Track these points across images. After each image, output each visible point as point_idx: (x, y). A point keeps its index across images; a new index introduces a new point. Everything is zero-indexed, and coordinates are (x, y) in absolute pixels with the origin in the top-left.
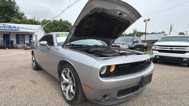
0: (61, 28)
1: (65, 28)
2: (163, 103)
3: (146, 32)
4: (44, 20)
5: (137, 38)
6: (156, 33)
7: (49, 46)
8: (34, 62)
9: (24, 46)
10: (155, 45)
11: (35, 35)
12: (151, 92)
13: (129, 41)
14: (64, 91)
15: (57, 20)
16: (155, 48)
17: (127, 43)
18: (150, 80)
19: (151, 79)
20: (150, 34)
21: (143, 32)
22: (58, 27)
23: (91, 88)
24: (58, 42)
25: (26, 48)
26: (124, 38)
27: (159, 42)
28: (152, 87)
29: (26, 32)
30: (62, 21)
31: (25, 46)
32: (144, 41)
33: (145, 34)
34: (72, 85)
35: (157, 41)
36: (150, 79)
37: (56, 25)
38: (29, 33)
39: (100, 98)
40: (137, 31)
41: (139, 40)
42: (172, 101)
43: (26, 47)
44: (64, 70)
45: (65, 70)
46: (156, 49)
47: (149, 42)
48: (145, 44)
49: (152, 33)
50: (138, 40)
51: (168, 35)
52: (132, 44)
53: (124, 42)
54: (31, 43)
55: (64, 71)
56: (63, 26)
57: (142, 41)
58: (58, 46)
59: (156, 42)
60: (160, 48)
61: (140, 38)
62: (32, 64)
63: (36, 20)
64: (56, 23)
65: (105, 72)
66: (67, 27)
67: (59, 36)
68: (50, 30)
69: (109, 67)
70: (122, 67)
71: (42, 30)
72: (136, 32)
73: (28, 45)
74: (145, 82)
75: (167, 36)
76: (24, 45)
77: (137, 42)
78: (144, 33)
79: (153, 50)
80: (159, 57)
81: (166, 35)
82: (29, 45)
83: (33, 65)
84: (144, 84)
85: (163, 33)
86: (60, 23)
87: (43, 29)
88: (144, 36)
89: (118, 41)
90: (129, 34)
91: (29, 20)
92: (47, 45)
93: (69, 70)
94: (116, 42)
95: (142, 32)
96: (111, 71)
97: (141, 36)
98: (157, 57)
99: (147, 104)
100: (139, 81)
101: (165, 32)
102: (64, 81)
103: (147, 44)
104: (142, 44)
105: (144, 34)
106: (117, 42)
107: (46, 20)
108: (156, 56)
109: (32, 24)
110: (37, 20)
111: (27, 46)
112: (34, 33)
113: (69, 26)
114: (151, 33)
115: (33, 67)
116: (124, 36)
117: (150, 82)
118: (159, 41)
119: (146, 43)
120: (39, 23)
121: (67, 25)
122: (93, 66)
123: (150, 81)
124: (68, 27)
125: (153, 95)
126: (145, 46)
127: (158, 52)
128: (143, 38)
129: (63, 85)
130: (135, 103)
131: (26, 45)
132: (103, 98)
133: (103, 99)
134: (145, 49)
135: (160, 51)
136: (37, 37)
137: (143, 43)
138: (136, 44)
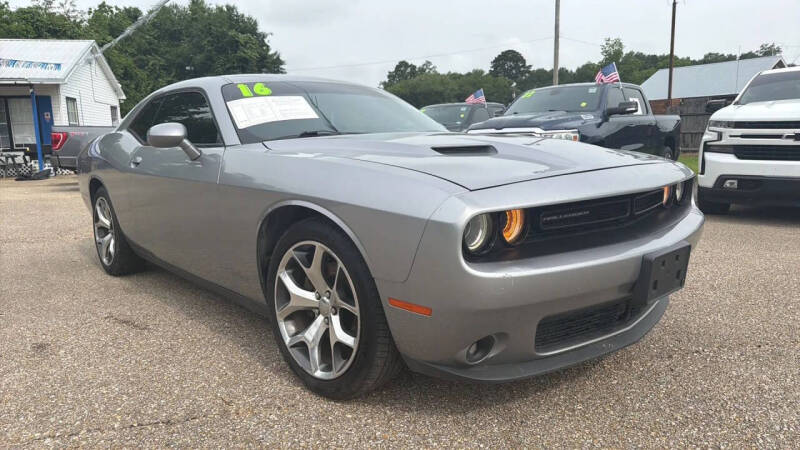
0: (201, 49)
1: (221, 51)
2: (738, 377)
3: (675, 53)
4: (102, 6)
5: (627, 91)
6: (731, 58)
7: (197, 147)
8: (109, 235)
9: (10, 160)
10: (717, 123)
11: (68, 99)
12: (689, 341)
13: (584, 104)
14: (292, 347)
15: (176, 7)
16: (714, 136)
17: (573, 120)
18: (678, 277)
19: (682, 272)
20: (694, 63)
21: (659, 54)
22: (185, 46)
23: (429, 311)
24: (241, 126)
25: (24, 170)
26: (555, 92)
27: (737, 103)
28: (694, 321)
29: (16, 84)
30: (204, 10)
31: (19, 160)
32: (659, 107)
33: (670, 62)
34: (335, 314)
35: (729, 99)
36: (679, 272)
37: (174, 36)
38: (31, 86)
39: (466, 350)
40: (625, 51)
41: (636, 100)
42: (780, 370)
43: (20, 165)
44: (291, 249)
45: (295, 250)
46: (723, 142)
47: (691, 110)
48: (669, 122)
49: (712, 59)
50: (631, 100)
51: (793, 65)
52: (600, 120)
53: (553, 117)
54: (56, 141)
55: (291, 253)
56: (210, 39)
57: (650, 101)
58: (242, 143)
59: (726, 105)
60: (742, 136)
61: (644, 86)
62: (98, 244)
63: (56, 9)
64: (168, 23)
65: (481, 241)
66: (235, 45)
67: (239, 96)
68: (141, 67)
69: (498, 219)
70: (551, 222)
71: (98, 68)
72: (618, 53)
73: (33, 156)
74: (656, 283)
75: (787, 70)
76: (12, 154)
77: (622, 110)
78: (663, 58)
79: (708, 148)
80: (735, 182)
81: (780, 65)
82: (40, 156)
83: (104, 252)
84: (654, 292)
85: (769, 52)
86: (194, 23)
87: (103, 59)
88: (662, 75)
89: (522, 113)
90: (578, 70)
91: (21, 11)
92: (186, 141)
93: (320, 248)
94: (513, 117)
95: (652, 54)
96: (509, 239)
97: (647, 78)
98: (727, 184)
99: (669, 382)
100: (628, 277)
101: (778, 51)
102: (292, 303)
103: (678, 117)
104: (651, 118)
105: (661, 64)
106: (519, 117)
107: (114, 10)
108: (722, 179)
109: (39, 36)
110: (62, 11)
111: (27, 158)
112: (57, 86)
113: (242, 38)
114: (702, 57)
115: (105, 260)
116: (556, 79)
117: (682, 284)
118: (737, 99)
119: (676, 114)
120: (78, 25)
121: (232, 33)
122: (433, 218)
123: (678, 281)
124: (237, 42)
125: (697, 352)
126: (665, 133)
127: (731, 159)
128: (655, 87)
129: (287, 319)
130: (616, 382)
131: (22, 154)
132: (476, 353)
133: (478, 355)
134: (668, 148)
135: (742, 152)
136: (75, 107)
137: (654, 114)
138: (617, 121)
